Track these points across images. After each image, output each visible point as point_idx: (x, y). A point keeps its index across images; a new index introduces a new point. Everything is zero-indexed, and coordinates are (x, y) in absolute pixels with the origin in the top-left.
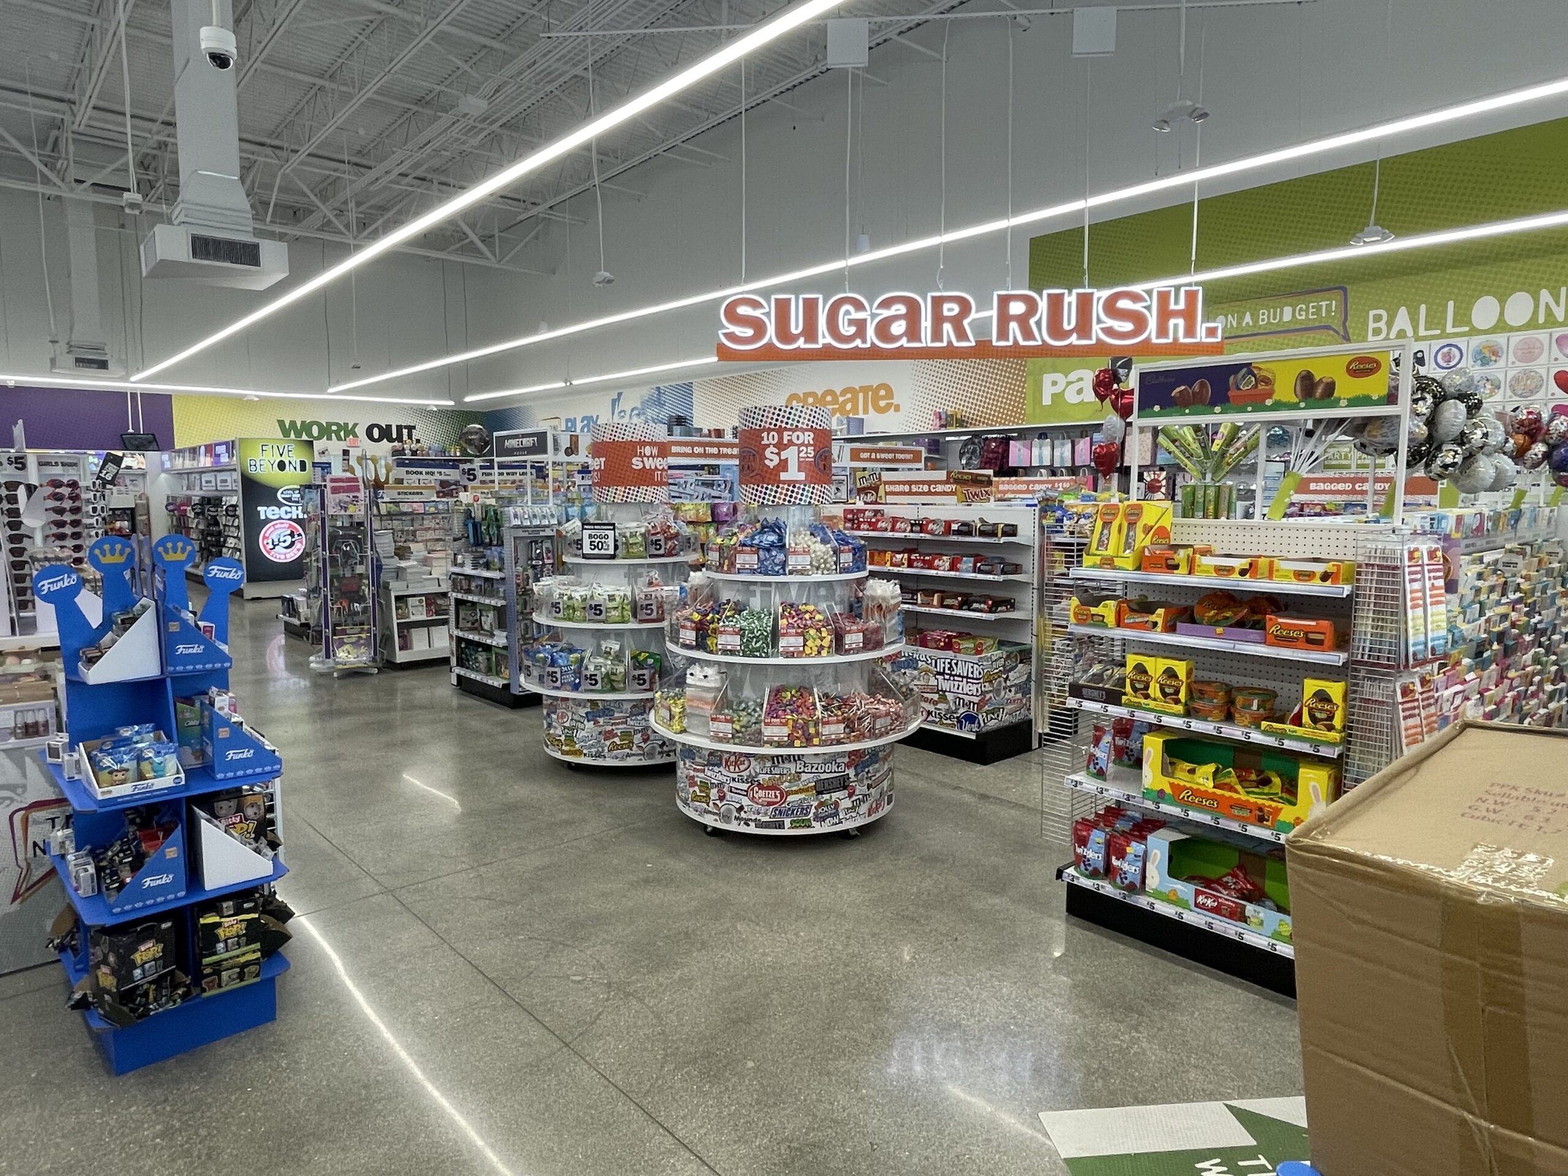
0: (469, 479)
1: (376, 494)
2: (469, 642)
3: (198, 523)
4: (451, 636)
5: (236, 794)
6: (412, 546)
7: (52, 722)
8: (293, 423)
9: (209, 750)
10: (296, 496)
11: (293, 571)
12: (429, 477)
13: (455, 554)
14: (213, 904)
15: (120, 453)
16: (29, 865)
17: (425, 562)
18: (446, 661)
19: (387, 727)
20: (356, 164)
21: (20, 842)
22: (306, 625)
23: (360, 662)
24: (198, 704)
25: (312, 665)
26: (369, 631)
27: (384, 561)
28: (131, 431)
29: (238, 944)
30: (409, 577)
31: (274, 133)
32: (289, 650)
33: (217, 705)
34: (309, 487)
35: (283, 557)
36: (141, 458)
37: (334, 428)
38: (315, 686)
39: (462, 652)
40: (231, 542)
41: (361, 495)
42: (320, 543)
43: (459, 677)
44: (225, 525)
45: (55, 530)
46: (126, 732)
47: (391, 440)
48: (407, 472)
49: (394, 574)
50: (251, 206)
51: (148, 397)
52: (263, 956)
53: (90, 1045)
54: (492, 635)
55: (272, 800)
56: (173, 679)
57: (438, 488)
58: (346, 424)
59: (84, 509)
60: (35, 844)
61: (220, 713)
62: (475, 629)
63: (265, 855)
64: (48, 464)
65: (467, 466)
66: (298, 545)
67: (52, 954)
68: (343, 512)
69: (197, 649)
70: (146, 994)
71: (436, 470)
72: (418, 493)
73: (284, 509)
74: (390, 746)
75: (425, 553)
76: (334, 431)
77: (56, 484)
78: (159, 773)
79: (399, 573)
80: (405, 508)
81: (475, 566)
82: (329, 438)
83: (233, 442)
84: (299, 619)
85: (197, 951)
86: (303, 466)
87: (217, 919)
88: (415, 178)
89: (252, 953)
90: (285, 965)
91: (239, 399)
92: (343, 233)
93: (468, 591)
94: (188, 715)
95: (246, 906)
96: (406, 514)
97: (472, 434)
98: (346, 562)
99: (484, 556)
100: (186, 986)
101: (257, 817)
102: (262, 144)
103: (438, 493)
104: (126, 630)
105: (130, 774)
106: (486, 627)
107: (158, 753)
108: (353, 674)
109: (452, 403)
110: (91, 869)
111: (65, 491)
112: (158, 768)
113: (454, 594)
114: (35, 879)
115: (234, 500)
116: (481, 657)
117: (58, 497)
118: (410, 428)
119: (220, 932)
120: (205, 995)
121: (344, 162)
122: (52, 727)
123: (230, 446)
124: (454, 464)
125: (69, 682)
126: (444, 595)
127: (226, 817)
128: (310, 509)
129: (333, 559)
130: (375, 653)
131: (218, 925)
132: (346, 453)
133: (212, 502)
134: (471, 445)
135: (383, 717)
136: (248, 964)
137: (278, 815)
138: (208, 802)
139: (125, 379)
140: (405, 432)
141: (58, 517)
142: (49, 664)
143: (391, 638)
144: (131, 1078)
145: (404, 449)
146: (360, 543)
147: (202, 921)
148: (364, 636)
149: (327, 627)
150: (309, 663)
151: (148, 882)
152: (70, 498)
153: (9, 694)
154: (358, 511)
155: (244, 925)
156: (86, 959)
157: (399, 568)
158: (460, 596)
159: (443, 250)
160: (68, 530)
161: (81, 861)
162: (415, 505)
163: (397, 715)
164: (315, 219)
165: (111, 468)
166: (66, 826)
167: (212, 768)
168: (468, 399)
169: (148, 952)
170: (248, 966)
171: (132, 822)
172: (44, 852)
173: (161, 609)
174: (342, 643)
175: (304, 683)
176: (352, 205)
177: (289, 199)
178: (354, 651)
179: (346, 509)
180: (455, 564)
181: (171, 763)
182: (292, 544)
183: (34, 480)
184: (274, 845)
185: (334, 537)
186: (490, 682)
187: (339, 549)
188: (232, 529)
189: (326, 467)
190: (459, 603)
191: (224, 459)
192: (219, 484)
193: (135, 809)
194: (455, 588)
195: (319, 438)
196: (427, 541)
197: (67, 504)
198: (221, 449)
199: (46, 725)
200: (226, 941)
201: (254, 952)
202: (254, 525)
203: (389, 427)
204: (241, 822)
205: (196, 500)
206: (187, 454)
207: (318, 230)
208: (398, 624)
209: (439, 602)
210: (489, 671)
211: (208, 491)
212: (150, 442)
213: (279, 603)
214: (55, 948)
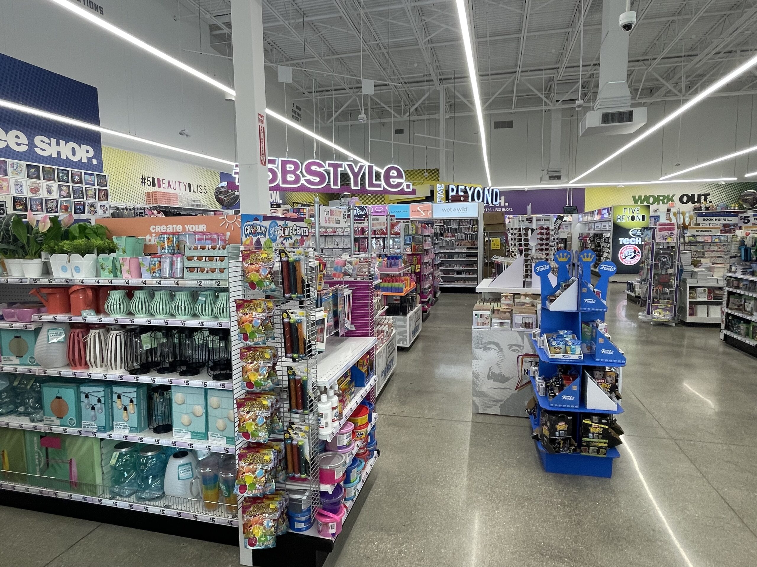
0: (744, 222)
1: (683, 231)
2: (734, 317)
3: (591, 246)
4: (723, 312)
5: (603, 369)
6: (703, 260)
7: (534, 324)
8: (640, 197)
9: (594, 347)
10: (639, 233)
11: (634, 270)
12: (718, 222)
13: (731, 266)
14: (590, 415)
15: (562, 215)
16: (522, 377)
17: (710, 269)
18: (718, 325)
19: (678, 355)
20: (688, 56)
21: (520, 368)
22: (639, 297)
23: (666, 319)
24: (591, 326)
25: (640, 317)
26: (672, 303)
27: (684, 267)
28: (567, 205)
29: (598, 437)
30: (699, 277)
31: (645, 54)
32: (628, 308)
33: (599, 328)
34: (646, 228)
35: (629, 262)
36: (570, 217)
37: (661, 198)
38: (640, 327)
39: (729, 322)
40: (605, 255)
41: (675, 232)
42: (650, 256)
43: (725, 336)
44: (603, 247)
45: (539, 247)
46: (561, 332)
47: (694, 202)
48: (704, 220)
49: (690, 275)
50: (631, 92)
51: (576, 190)
52: (608, 447)
53: (537, 455)
54: (752, 314)
55: (618, 377)
56: (582, 313)
57: (722, 228)
58: (668, 196)
59: (551, 239)
60: (525, 370)
61: (601, 331)
62: (740, 310)
63: (614, 401)
64: (540, 220)
65: (743, 215)
66: (637, 257)
67: (527, 415)
68: (664, 241)
69: (593, 301)
70: (559, 444)
71: (722, 218)
72: (708, 231)
73: (632, 239)
74: (678, 365)
75: (711, 264)
76: (662, 200)
77: (542, 228)
78: (573, 353)
79: (693, 274)
80: (699, 239)
81: (744, 273)
82: (658, 204)
83: (611, 208)
84: (635, 294)
85: (581, 434)
86: (644, 217)
87: (590, 423)
88: (725, 53)
89: (603, 443)
90: (618, 455)
91: (615, 186)
92: (676, 95)
93: (738, 287)
94: (586, 330)
95: (603, 421)
96: (699, 242)
97: (747, 195)
98: (663, 267)
99: (751, 268)
100: (575, 446)
101: (612, 382)
102: (638, 61)
103: (721, 230)
104: (565, 289)
105: (562, 350)
106: (748, 309)
107: (573, 344)
108: (661, 324)
109: (736, 179)
110: (544, 386)
111: (544, 231)
112: (573, 350)
113: (728, 289)
114: (524, 383)
115: (608, 235)
116: (743, 327)
117: (542, 234)
118: (706, 195)
119: (591, 428)
120: (582, 454)
121: (682, 57)
122: (534, 326)
123: (609, 210)
124: (736, 214)
125: (543, 309)
126: (721, 288)
127: (598, 378)
128: (646, 239)
129: (656, 265)
130: (675, 315)
131: (591, 426)
132: (669, 210)
133: (599, 236)
134: (746, 202)
135: (677, 349)
136: (601, 447)
137: (620, 384)
138: (592, 370)
139: (567, 183)
140: (703, 197)
141: (541, 242)
142: (536, 301)
143: (684, 309)
144: (550, 476)
145: (701, 207)
146: (672, 257)
147: (584, 421)
148: (669, 305)
149: (649, 299)
150: (638, 316)
151: (564, 397)
152: (546, 234)
153: (521, 310)
154: (672, 241)
155: (602, 429)
156: (538, 421)
157: (693, 272)
158: (731, 290)
159: (740, 90)
160: (544, 247)
161: (540, 381)
162: (706, 238)
163: (684, 350)
164: (663, 91)
165: (559, 221)
166: (535, 366)
167: (594, 355)
168: (747, 176)
169: (562, 426)
170: (601, 448)
171: (560, 371)
172: (527, 373)
173: (580, 282)
174: (657, 308)
175: (634, 325)
176: (683, 79)
177: (649, 85)
178: (663, 313)
179: (666, 239)
180: (730, 271)
181: (578, 349)
182: (634, 256)
183: (534, 227)
184: (618, 397)
185: (657, 254)
186: (747, 342)
187: (659, 260)
188: (606, 249)
189: (657, 218)
190: (730, 293)
191: (606, 216)
192: (602, 227)
193: (562, 365)
194: (728, 285)
195: (653, 203)
196: (712, 257)
197: (545, 237)
198: (605, 211)
199: (532, 324)
200: (593, 433)
201: (605, 443)
202: (617, 247)
203: (693, 195)
204: (604, 383)
205: (591, 235)
206: (589, 215)
207: (663, 96)
208: (690, 301)
209: (717, 292)
210: (747, 335)
211: (597, 231)
212: (574, 210)
213: (626, 285)
214: (528, 412)
